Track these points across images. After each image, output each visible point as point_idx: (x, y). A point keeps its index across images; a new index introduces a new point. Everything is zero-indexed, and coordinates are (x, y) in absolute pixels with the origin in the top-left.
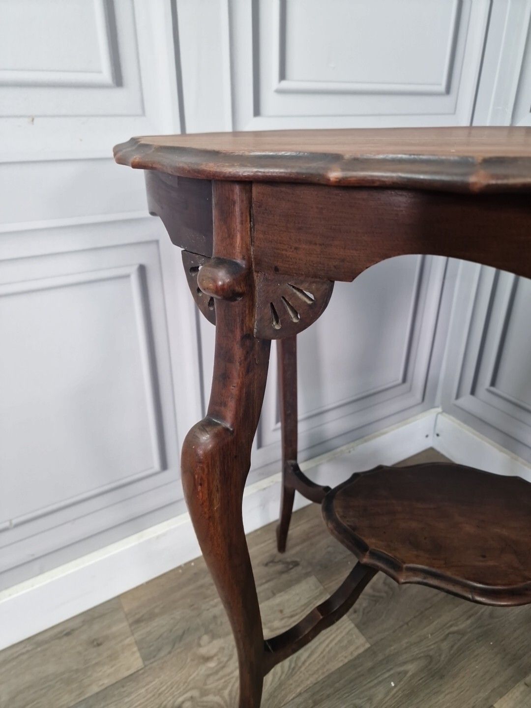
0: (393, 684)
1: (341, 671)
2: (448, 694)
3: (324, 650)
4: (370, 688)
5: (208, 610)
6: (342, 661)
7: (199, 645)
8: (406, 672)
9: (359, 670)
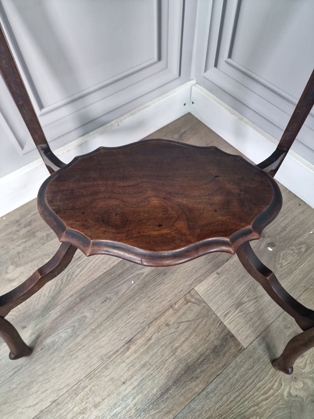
0: (133, 282)
1: (100, 278)
2: (167, 284)
3: (91, 266)
4: (118, 286)
5: (14, 249)
6: (102, 271)
7: (7, 273)
8: (142, 274)
9: (112, 276)
